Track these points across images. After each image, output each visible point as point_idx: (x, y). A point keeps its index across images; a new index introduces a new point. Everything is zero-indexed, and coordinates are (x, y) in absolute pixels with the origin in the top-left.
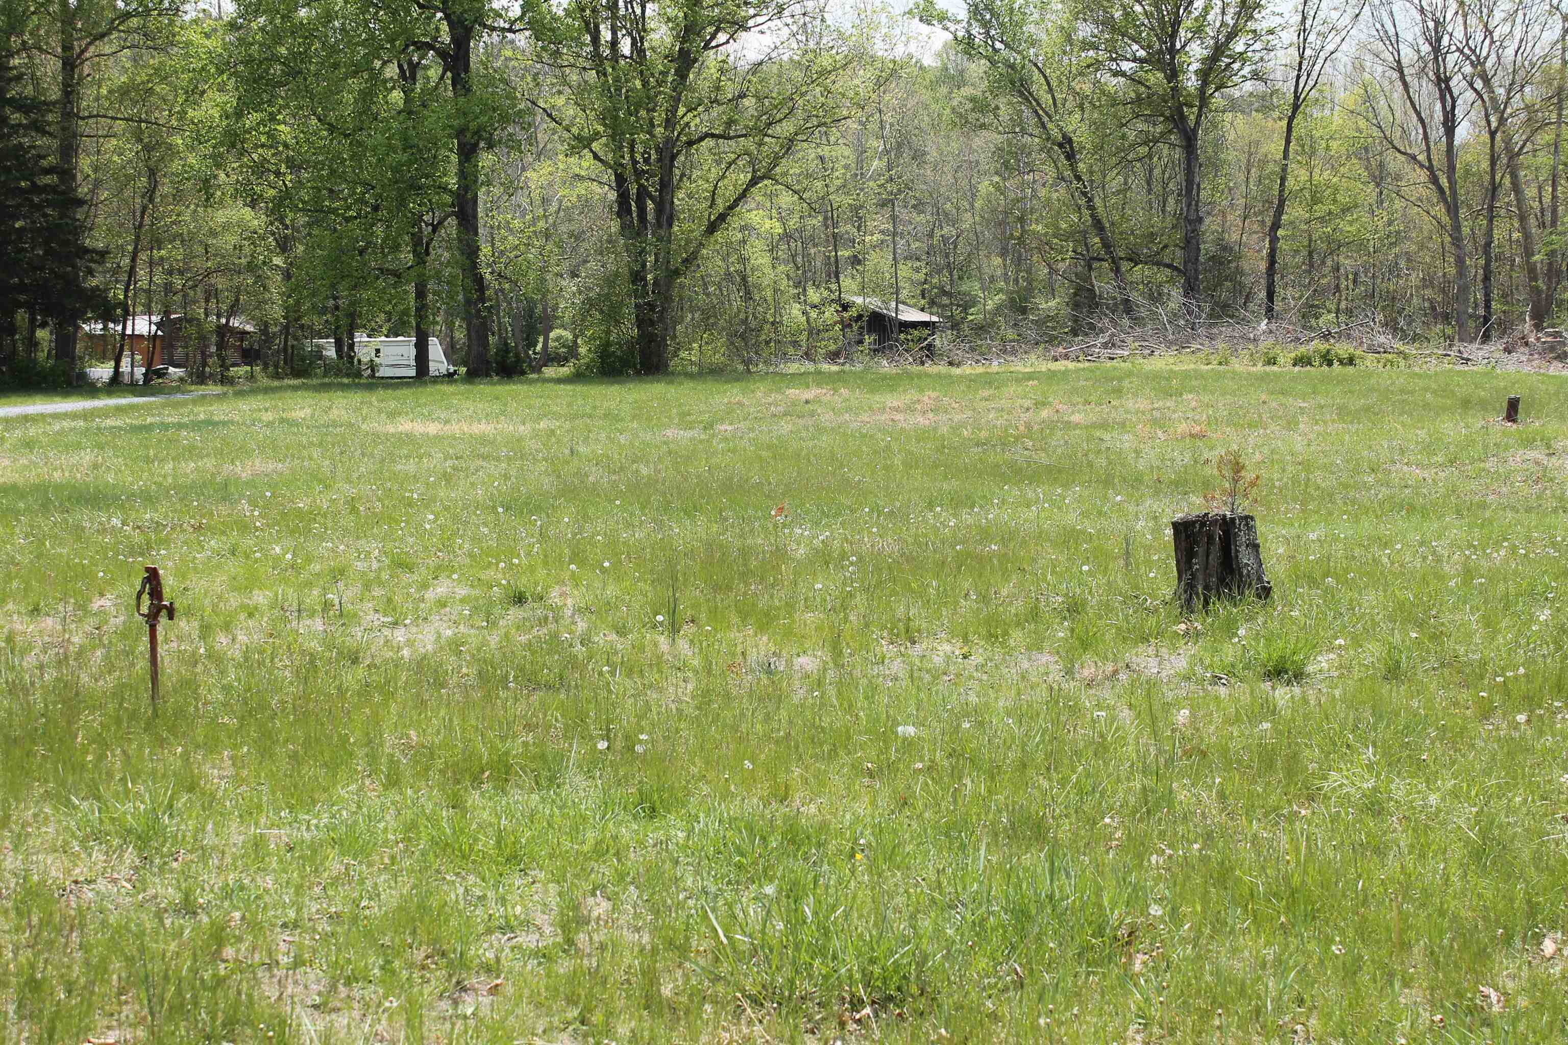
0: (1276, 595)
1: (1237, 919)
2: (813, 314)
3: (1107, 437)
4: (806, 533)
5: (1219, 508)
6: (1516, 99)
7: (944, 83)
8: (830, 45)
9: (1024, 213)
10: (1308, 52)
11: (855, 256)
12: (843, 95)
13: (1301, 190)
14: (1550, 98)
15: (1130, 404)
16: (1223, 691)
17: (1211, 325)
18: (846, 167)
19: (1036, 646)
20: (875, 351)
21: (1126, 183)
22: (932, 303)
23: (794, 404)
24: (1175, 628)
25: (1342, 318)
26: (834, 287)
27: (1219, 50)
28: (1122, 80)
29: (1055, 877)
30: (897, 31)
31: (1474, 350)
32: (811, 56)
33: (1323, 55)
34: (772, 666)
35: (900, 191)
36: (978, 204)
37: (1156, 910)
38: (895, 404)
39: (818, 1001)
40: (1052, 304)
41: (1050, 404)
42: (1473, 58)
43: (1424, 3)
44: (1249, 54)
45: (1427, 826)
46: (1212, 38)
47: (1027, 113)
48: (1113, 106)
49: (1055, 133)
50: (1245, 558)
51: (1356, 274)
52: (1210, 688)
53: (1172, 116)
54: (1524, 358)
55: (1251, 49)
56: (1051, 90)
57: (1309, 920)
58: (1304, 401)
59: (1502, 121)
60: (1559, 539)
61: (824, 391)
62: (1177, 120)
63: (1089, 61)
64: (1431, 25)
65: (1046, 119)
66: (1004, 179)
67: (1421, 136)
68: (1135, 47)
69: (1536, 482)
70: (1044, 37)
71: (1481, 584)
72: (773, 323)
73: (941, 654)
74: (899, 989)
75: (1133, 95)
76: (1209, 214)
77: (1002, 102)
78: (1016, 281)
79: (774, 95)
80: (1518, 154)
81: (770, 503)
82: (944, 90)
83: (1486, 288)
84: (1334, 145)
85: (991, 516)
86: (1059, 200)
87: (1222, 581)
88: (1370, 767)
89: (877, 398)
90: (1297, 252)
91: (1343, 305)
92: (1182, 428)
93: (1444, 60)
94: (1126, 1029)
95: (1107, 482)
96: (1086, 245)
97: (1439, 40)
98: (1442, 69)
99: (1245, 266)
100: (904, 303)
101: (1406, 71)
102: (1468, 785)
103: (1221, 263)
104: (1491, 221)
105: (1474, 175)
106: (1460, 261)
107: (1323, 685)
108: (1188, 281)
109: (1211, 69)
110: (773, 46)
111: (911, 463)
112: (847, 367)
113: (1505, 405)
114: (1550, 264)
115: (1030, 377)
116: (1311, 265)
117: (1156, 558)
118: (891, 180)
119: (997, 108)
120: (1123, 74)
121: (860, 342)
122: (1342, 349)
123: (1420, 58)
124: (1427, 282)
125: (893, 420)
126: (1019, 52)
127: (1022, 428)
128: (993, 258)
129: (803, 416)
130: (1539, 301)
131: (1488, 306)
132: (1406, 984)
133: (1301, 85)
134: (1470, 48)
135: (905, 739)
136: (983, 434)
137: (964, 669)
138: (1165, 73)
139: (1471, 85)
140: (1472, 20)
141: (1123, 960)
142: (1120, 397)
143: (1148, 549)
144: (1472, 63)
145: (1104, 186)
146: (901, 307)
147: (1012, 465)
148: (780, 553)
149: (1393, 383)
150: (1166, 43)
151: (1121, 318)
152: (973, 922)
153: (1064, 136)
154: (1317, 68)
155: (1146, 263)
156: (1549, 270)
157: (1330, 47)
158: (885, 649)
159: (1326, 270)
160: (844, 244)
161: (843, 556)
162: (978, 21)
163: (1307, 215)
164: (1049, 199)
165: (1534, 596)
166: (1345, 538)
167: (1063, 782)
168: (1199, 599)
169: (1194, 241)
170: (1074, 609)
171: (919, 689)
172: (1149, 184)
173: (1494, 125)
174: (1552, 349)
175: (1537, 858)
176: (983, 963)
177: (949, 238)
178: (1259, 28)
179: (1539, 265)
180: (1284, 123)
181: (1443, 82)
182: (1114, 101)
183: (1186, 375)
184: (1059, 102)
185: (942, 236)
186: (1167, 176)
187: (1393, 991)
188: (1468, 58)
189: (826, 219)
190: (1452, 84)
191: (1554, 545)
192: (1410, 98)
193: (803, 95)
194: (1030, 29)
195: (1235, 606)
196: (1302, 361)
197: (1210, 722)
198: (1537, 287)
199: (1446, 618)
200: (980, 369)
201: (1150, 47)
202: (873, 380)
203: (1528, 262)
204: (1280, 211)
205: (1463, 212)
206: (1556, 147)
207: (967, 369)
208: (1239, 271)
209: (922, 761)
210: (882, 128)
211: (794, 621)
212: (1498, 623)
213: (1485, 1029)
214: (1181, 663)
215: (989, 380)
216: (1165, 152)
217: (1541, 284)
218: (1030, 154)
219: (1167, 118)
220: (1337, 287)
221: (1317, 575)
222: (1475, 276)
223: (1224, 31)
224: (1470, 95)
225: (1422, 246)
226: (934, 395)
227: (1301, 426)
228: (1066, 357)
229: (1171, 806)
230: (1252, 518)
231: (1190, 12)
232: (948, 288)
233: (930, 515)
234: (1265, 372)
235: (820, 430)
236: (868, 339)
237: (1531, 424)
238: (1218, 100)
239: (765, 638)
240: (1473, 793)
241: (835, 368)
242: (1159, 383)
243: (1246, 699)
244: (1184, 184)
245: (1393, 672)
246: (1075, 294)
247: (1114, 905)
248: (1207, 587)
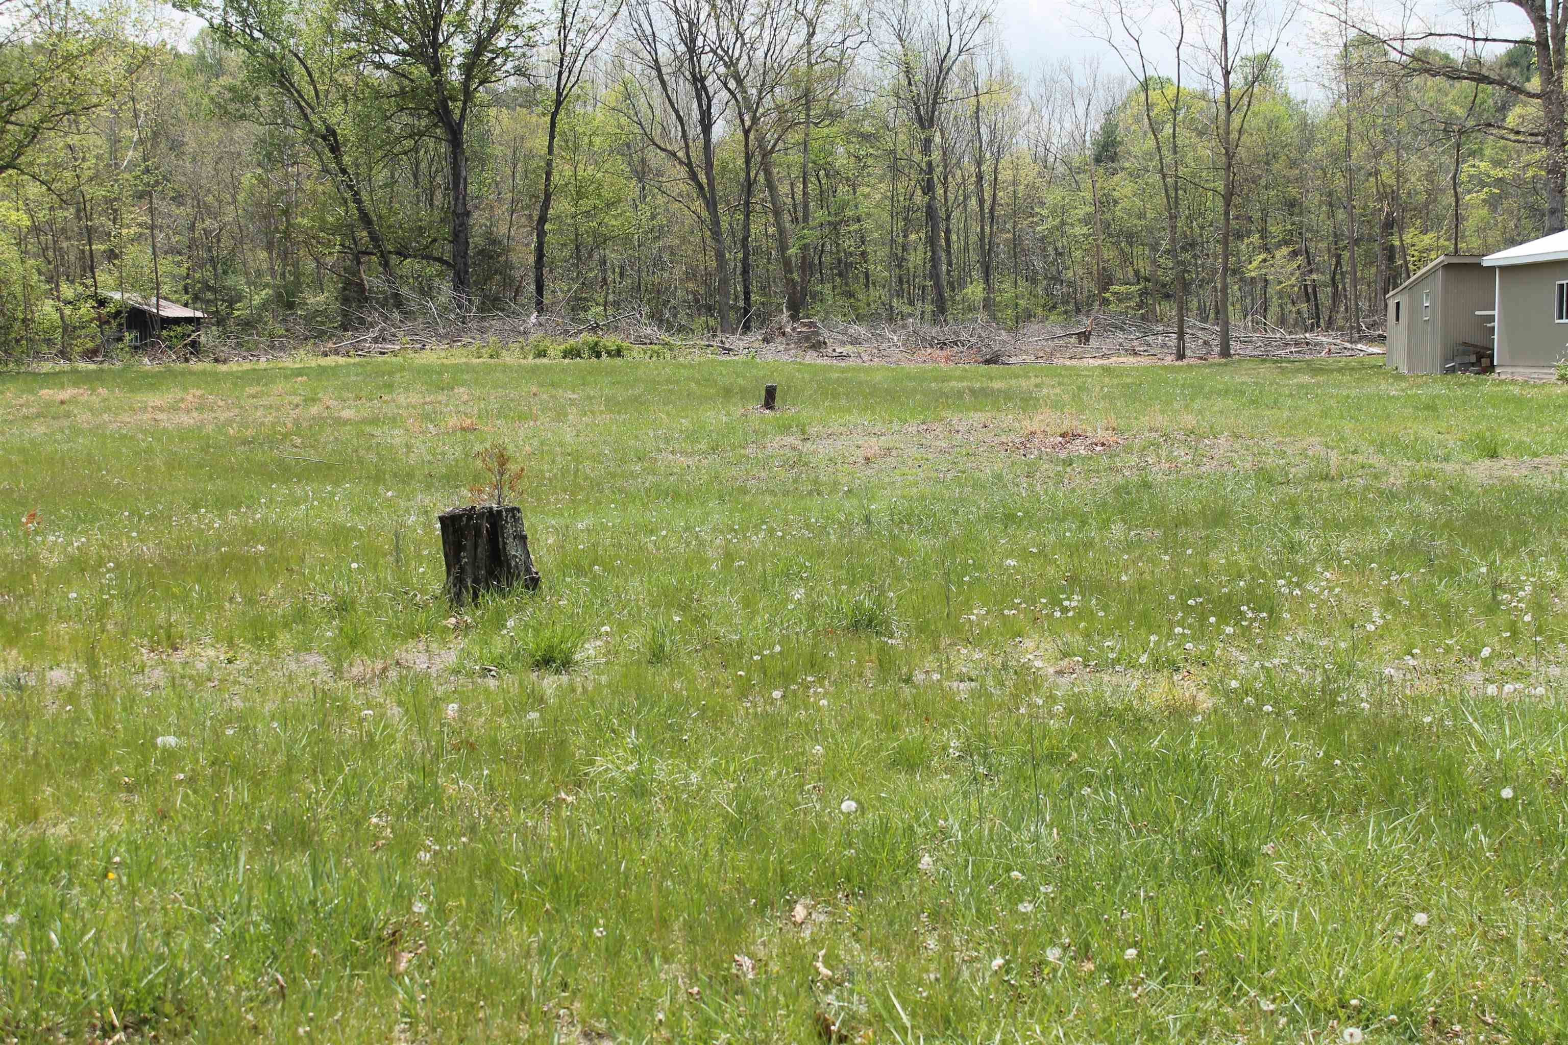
0: (544, 585)
1: (504, 909)
2: (67, 311)
3: (378, 432)
4: (60, 540)
5: (486, 501)
6: (768, 100)
7: (201, 71)
8: (76, 29)
9: (289, 205)
10: (569, 49)
11: (112, 250)
12: (92, 82)
13: (566, 185)
14: (799, 99)
15: (402, 399)
16: (492, 683)
17: (483, 319)
18: (97, 157)
19: (304, 647)
20: (136, 348)
21: (392, 177)
22: (196, 298)
23: (48, 405)
24: (444, 622)
25: (610, 311)
26: (90, 282)
27: (481, 45)
28: (386, 73)
29: (318, 884)
30: (149, 17)
31: (735, 341)
32: (54, 39)
33: (583, 52)
34: (22, 681)
35: (157, 183)
36: (241, 197)
37: (419, 907)
38: (158, 403)
39: (66, 1031)
40: (321, 298)
41: (320, 400)
42: (726, 58)
43: (679, 5)
44: (512, 50)
45: (687, 804)
46: (475, 32)
47: (289, 104)
48: (376, 98)
49: (318, 125)
50: (513, 550)
51: (622, 268)
52: (479, 680)
53: (437, 110)
54: (781, 348)
55: (513, 44)
56: (312, 81)
57: (573, 905)
58: (574, 392)
59: (755, 120)
60: (813, 520)
61: (81, 391)
62: (442, 114)
63: (351, 53)
64: (686, 25)
65: (308, 111)
66: (266, 171)
67: (680, 134)
68: (397, 40)
69: (792, 467)
70: (303, 26)
71: (740, 566)
72: (24, 321)
73: (205, 659)
74: (153, 1010)
75: (396, 88)
76: (476, 207)
77: (262, 92)
78: (283, 275)
79: (16, 80)
80: (772, 151)
81: (21, 509)
82: (201, 78)
83: (745, 281)
84: (597, 140)
85: (258, 516)
86: (324, 193)
87: (491, 574)
88: (635, 751)
89: (139, 397)
90: (564, 245)
91: (611, 298)
92: (453, 421)
93: (699, 61)
94: (391, 1030)
95: (378, 478)
96: (354, 239)
97: (694, 41)
98: (697, 70)
99: (514, 258)
100: (165, 299)
101: (664, 70)
102: (727, 762)
103: (491, 257)
104: (747, 216)
105: (730, 172)
106: (720, 256)
107: (591, 672)
108: (457, 274)
109: (474, 63)
110: (12, 28)
111: (173, 463)
112: (106, 366)
113: (763, 393)
114: (804, 258)
115: (299, 373)
116: (579, 258)
117: (426, 552)
118: (148, 171)
119: (258, 98)
120: (387, 67)
121: (120, 339)
122: (610, 341)
123: (677, 57)
124: (691, 275)
125: (155, 420)
126: (279, 42)
127: (290, 425)
128: (259, 252)
129: (59, 418)
130: (794, 293)
131: (747, 298)
132: (666, 960)
133: (563, 82)
134: (723, 49)
135: (164, 750)
136: (250, 433)
137: (229, 674)
138: (429, 67)
139: (725, 85)
140: (725, 23)
141: (389, 960)
142: (390, 393)
143: (418, 544)
144: (725, 64)
145: (370, 180)
146: (162, 302)
147: (281, 463)
148: (32, 561)
149: (659, 374)
150: (428, 36)
151: (392, 312)
152: (233, 933)
153: (328, 128)
154: (578, 64)
155: (415, 257)
156: (803, 263)
157: (590, 45)
158: (145, 658)
159: (593, 264)
160: (98, 238)
161: (101, 562)
162: (235, 9)
163: (573, 209)
164: (314, 192)
165: (789, 576)
166: (613, 526)
167: (329, 783)
168: (468, 591)
169: (461, 235)
170: (343, 607)
171: (180, 698)
172: (415, 176)
173: (748, 123)
174: (807, 339)
175: (787, 828)
176: (244, 975)
177: (211, 232)
178: (520, 24)
179: (793, 259)
180: (548, 119)
181: (698, 81)
182: (377, 94)
183: (457, 369)
184: (321, 96)
185: (204, 230)
186: (433, 169)
187: (653, 968)
188: (721, 59)
189: (78, 211)
190: (708, 83)
191: (808, 526)
192: (668, 96)
193: (47, 80)
194: (288, 18)
195: (504, 597)
196: (569, 353)
197: (480, 715)
198: (793, 280)
199: (708, 600)
200: (247, 366)
201: (412, 40)
202: (133, 379)
203: (783, 255)
204: (546, 206)
205: (721, 207)
206: (806, 146)
207: (234, 366)
208: (509, 265)
209: (183, 771)
210: (136, 116)
211: (46, 633)
212: (756, 604)
213: (738, 997)
214: (451, 658)
215: (256, 377)
216: (431, 145)
217: (796, 276)
218: (293, 145)
219: (431, 112)
220: (604, 280)
221: (585, 563)
222: (735, 269)
223: (486, 26)
224: (724, 95)
225: (684, 240)
226: (199, 393)
227: (571, 417)
228: (337, 352)
229: (438, 801)
230: (519, 510)
231: (451, 6)
232: (212, 283)
233: (194, 517)
234: (535, 364)
235: (77, 432)
236: (128, 336)
237: (787, 411)
238: (481, 94)
239: (14, 652)
240: (732, 769)
241: (92, 367)
242: (430, 377)
243: (515, 690)
244: (451, 177)
245: (658, 656)
246: (344, 289)
247: (378, 905)
248: (476, 580)
